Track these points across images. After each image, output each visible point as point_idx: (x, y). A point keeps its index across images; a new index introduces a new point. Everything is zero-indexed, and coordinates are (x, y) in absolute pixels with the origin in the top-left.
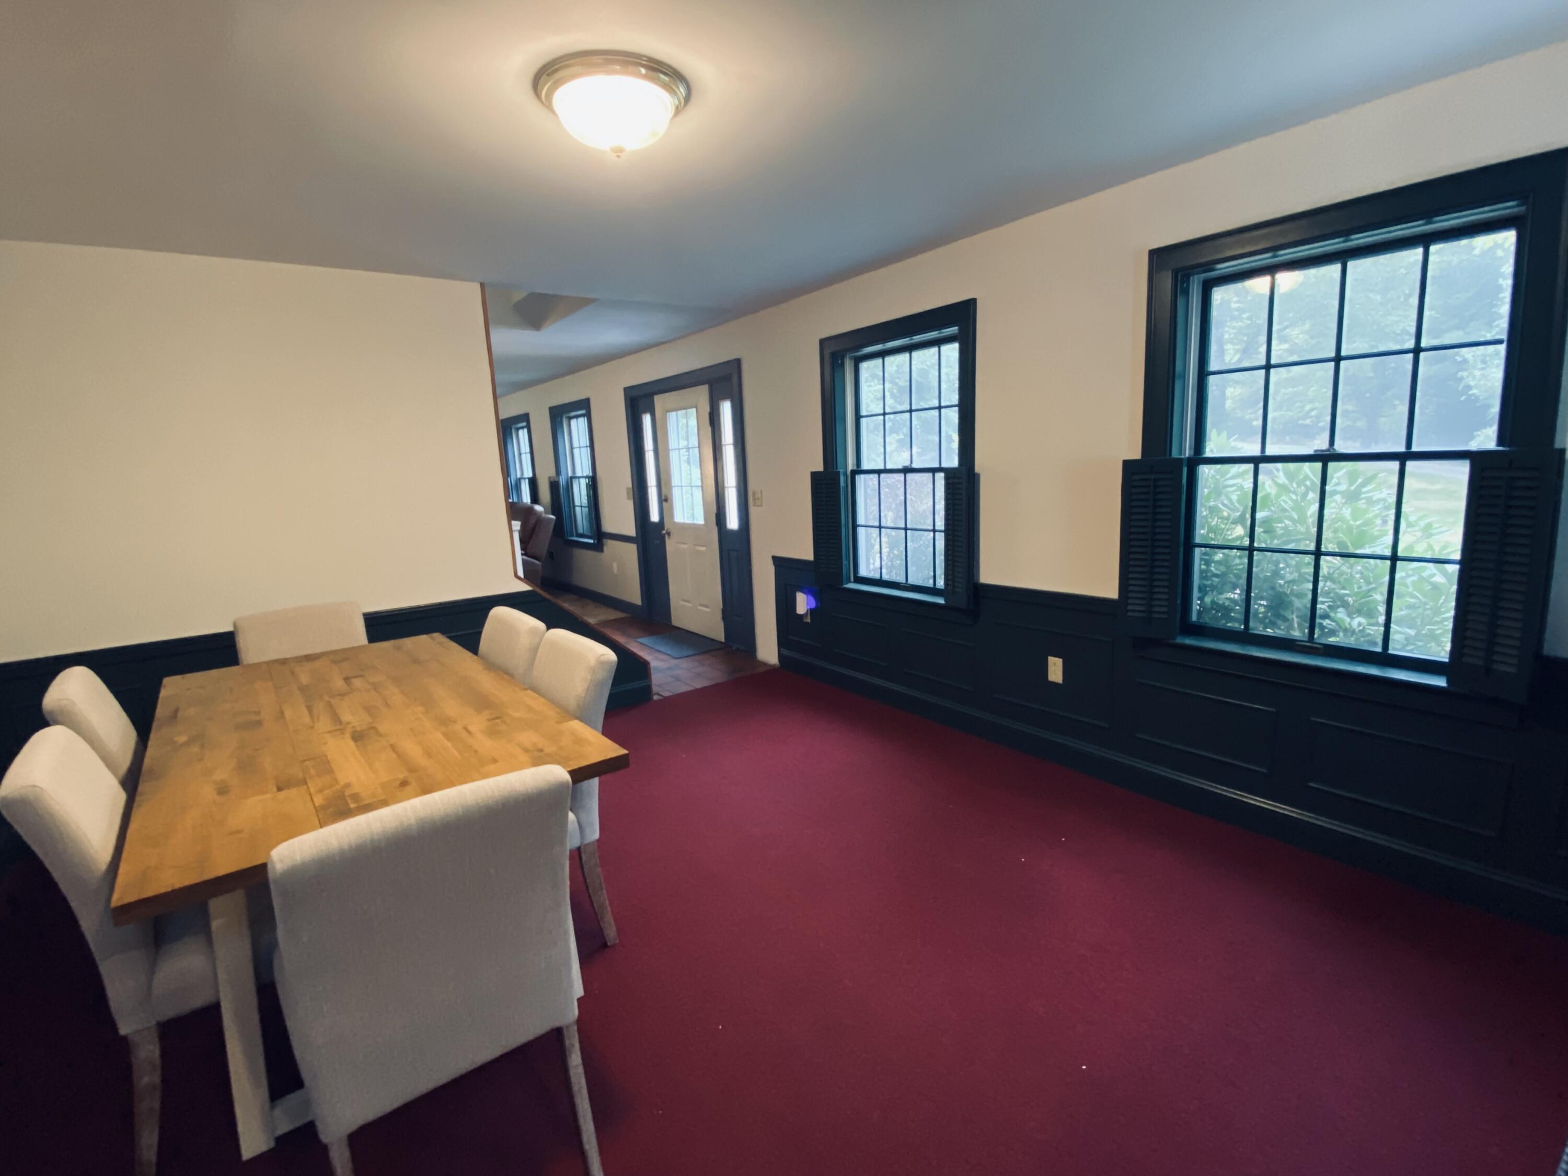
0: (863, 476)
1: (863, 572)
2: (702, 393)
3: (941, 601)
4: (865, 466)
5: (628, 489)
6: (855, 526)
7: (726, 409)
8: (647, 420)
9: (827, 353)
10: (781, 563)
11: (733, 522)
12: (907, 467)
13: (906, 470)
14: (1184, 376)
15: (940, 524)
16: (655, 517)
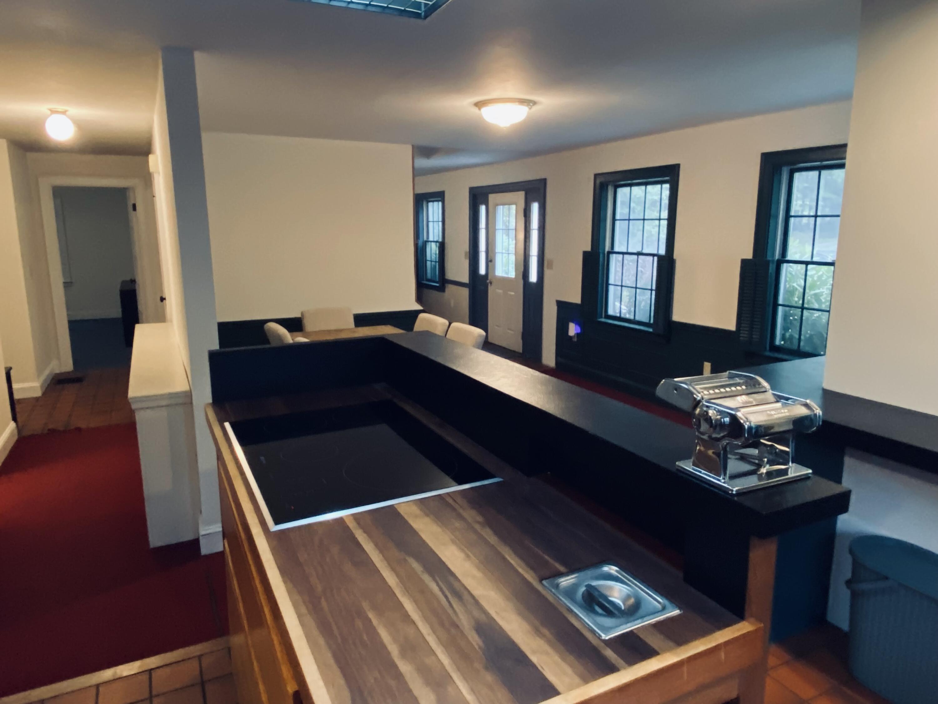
0: (614, 255)
1: (611, 312)
2: (520, 196)
3: (651, 330)
4: (616, 249)
5: (466, 253)
6: (607, 284)
7: (535, 207)
8: (483, 209)
9: (598, 182)
10: (561, 305)
11: (533, 278)
12: (640, 252)
13: (639, 254)
14: (777, 217)
15: (654, 288)
16: (482, 271)
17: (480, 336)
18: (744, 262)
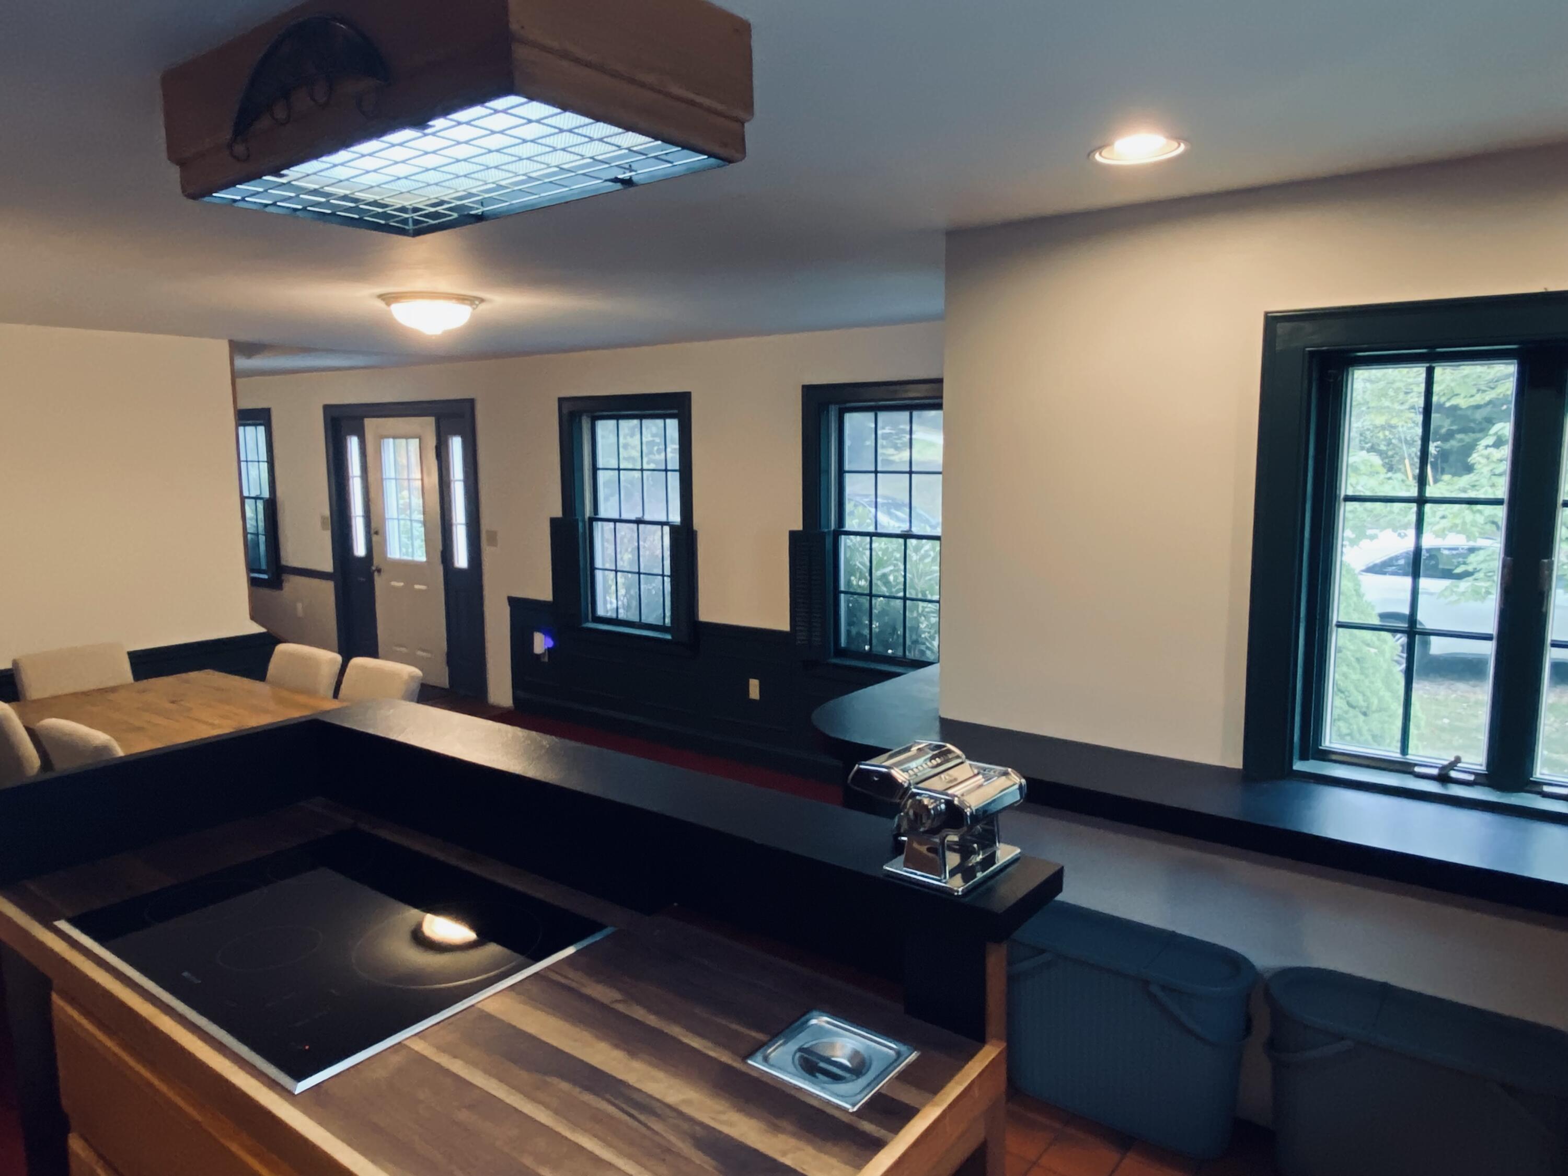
0: (600, 523)
1: (601, 612)
2: (427, 425)
3: (669, 637)
4: (602, 514)
5: (323, 518)
6: (593, 569)
7: (456, 445)
8: (353, 444)
9: (565, 411)
10: (518, 605)
11: (461, 560)
12: (640, 518)
13: (639, 522)
14: (828, 472)
15: (667, 571)
16: (360, 550)
17: (412, 678)
18: (793, 535)
